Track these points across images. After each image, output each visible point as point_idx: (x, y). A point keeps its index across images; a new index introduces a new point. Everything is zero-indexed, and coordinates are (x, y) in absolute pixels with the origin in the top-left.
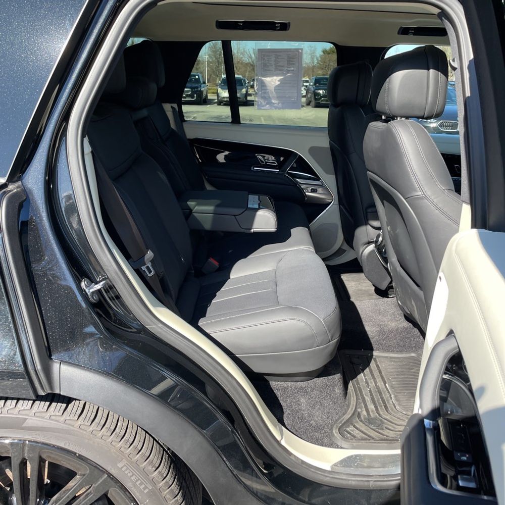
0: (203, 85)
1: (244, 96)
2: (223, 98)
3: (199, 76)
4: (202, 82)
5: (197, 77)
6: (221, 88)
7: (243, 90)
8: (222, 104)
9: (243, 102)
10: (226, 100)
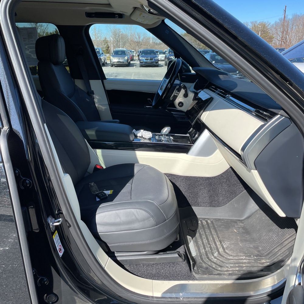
0: (101, 55)
1: (126, 61)
2: (114, 62)
3: (99, 50)
4: (101, 53)
5: (98, 50)
6: (113, 57)
7: (126, 57)
8: (113, 66)
9: (125, 65)
10: (115, 63)
